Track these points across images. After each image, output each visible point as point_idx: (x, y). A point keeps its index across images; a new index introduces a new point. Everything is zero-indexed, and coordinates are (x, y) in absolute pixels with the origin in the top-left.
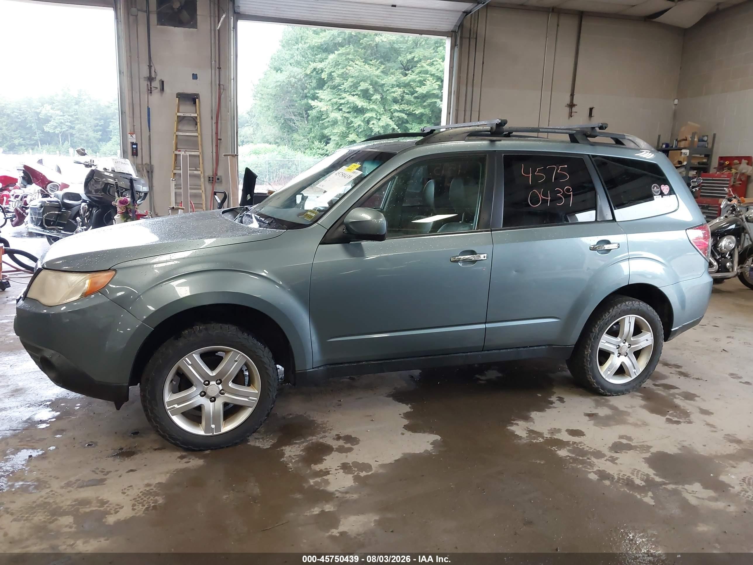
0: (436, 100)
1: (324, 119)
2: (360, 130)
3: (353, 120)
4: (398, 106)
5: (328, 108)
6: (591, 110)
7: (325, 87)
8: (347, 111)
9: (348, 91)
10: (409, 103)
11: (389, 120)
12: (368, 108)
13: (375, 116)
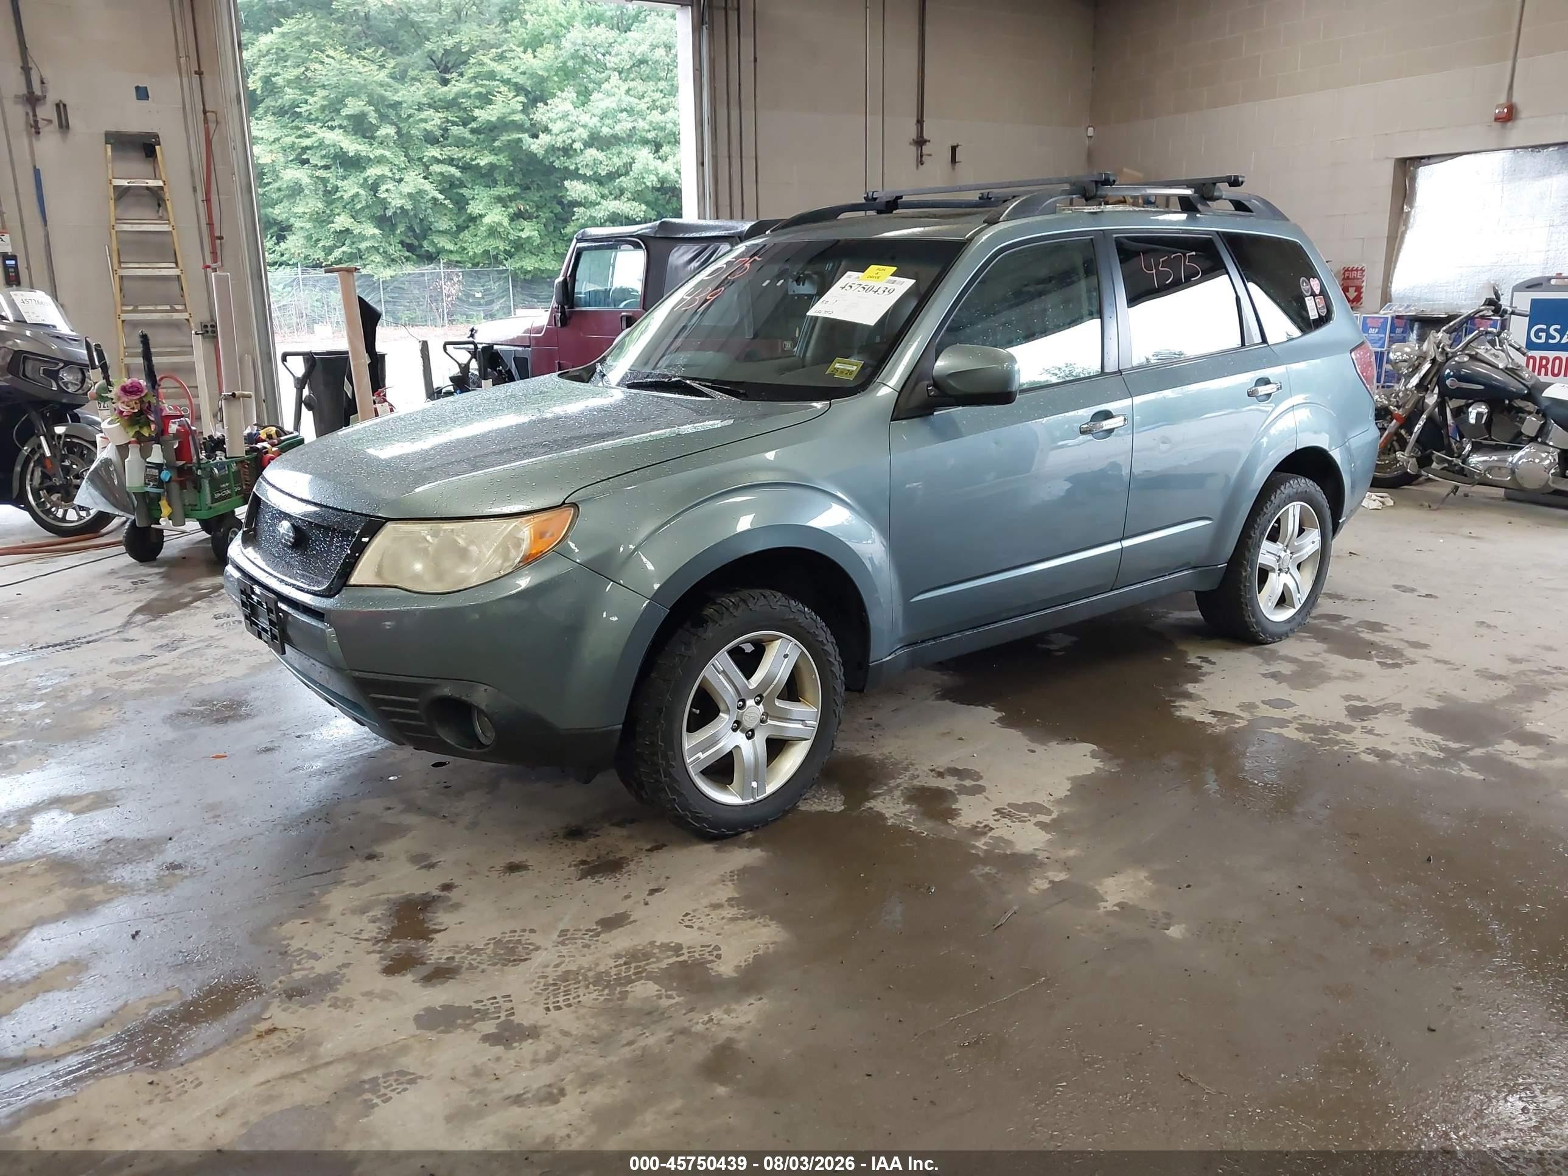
0: (520, 136)
1: (269, 184)
2: (359, 206)
3: (339, 183)
4: (438, 150)
5: (274, 158)
6: (954, 149)
7: (260, 111)
8: (322, 164)
9: (317, 119)
10: (461, 143)
11: (423, 181)
12: (372, 157)
13: (390, 175)
